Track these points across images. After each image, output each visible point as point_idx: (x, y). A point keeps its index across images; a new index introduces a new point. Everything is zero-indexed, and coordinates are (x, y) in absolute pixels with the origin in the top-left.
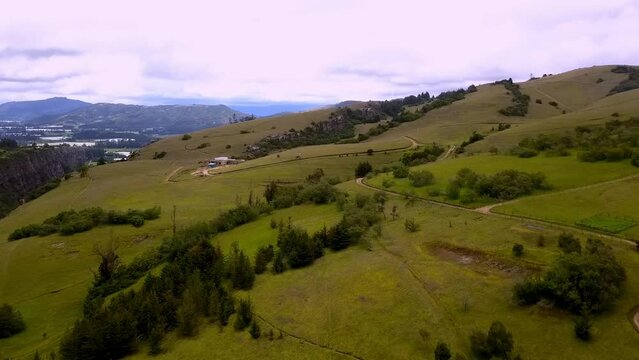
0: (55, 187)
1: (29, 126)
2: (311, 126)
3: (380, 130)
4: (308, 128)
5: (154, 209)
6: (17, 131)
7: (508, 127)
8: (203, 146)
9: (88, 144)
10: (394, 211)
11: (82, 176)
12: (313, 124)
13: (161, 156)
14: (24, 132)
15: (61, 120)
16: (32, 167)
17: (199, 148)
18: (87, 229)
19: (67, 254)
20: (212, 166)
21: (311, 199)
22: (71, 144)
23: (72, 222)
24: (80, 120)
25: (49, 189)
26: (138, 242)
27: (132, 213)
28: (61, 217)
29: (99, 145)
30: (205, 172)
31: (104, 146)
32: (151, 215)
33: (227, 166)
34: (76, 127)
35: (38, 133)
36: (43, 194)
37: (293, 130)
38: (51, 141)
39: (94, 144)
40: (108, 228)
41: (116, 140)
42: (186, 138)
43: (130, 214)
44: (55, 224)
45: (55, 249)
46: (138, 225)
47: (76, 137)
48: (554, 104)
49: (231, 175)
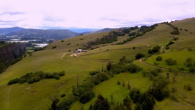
0: (21, 60)
1: (7, 36)
2: (103, 37)
3: (131, 39)
4: (102, 38)
5: (63, 72)
6: (3, 37)
7: (178, 39)
8: (69, 44)
9: (26, 42)
10: (174, 79)
11: (30, 56)
12: (104, 36)
13: (55, 48)
14: (6, 38)
15: (17, 34)
16: (10, 50)
17: (67, 45)
18: (38, 81)
19: (32, 92)
20: (77, 53)
21: (129, 70)
22: (21, 42)
23: (32, 78)
24: (23, 34)
25: (19, 60)
26: (59, 86)
27: (55, 74)
28: (28, 75)
29: (30, 42)
30: (75, 55)
31: (31, 42)
32: (62, 74)
33: (82, 53)
34: (22, 36)
35: (10, 38)
36: (17, 62)
37: (98, 39)
38: (15, 41)
39: (28, 42)
40: (47, 80)
41: (35, 40)
42: (62, 41)
43: (54, 74)
44: (26, 78)
45: (27, 90)
46: (57, 79)
47: (22, 39)
48: (186, 30)
49: (86, 57)
